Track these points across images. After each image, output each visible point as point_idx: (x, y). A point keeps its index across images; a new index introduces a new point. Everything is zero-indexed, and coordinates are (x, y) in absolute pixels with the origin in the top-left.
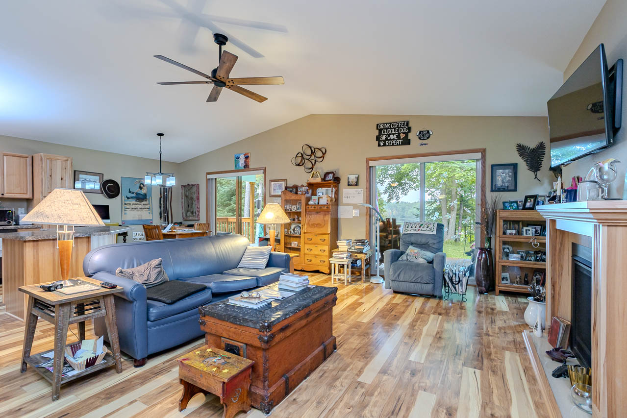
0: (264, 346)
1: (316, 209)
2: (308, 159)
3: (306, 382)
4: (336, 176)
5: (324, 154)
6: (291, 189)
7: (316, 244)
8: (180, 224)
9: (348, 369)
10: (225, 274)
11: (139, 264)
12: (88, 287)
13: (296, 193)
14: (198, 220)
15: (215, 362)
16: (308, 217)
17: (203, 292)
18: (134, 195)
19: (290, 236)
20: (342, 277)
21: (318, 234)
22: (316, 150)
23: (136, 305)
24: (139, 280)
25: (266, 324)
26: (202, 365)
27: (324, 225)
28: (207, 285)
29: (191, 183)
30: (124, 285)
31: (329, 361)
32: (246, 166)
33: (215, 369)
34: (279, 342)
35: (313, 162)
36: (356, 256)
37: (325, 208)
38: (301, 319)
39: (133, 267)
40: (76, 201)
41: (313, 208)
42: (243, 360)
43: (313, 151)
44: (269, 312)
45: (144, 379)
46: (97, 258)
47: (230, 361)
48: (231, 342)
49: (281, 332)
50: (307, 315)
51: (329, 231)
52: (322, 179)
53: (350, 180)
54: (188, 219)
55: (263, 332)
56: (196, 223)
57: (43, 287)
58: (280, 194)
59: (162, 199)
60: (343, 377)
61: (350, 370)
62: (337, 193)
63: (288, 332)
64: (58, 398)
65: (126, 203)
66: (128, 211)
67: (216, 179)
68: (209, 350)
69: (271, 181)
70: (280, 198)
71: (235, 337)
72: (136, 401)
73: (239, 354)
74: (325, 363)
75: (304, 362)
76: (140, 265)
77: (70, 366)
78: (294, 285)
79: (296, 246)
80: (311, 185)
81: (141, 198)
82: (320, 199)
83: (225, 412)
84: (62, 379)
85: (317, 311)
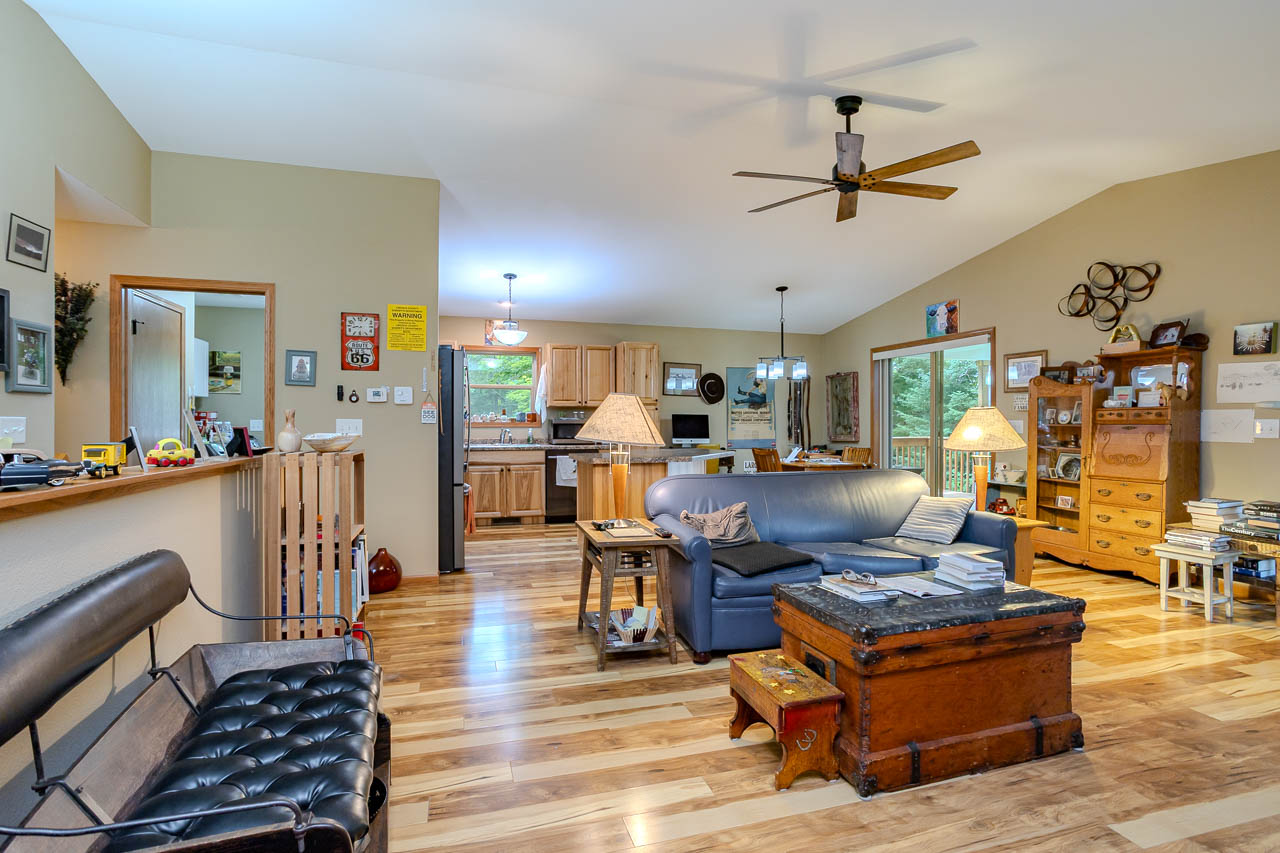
0: (860, 669)
1: (1124, 418)
2: (1106, 298)
3: (971, 779)
4: (1190, 331)
5: (1152, 279)
6: (1057, 373)
7: (1123, 507)
8: (823, 448)
9: (1096, 796)
10: (865, 544)
11: (716, 509)
12: (639, 532)
13: (1070, 382)
14: (856, 442)
15: (780, 675)
16: (1100, 439)
17: (805, 568)
18: (746, 397)
19: (1056, 483)
20: (1196, 599)
21: (1129, 479)
22: (1129, 272)
23: (697, 567)
24: (710, 534)
25: (864, 630)
26: (759, 673)
27: (1149, 457)
28: (814, 555)
29: (843, 370)
30: (682, 534)
31: (1051, 764)
32: (951, 329)
33: (773, 685)
34: (894, 673)
35: (1120, 302)
36: (1254, 548)
37: (1152, 417)
38: (959, 642)
39: (707, 512)
40: (629, 411)
41: (1114, 417)
42: (825, 686)
43: (1120, 276)
44: (882, 613)
45: (700, 681)
46: (661, 493)
47: (804, 680)
48: (815, 653)
49: (902, 654)
50: (979, 640)
51: (1164, 473)
52: (1142, 343)
53: (1244, 340)
54: (838, 439)
55: (859, 642)
56: (846, 448)
57: (594, 524)
58: (1027, 385)
59: (792, 402)
60: (1069, 804)
61: (1100, 800)
62: (1196, 376)
63: (921, 661)
64: (602, 669)
65: (735, 410)
66: (737, 425)
67: (890, 360)
68: (779, 657)
69: (1008, 357)
70: (1027, 396)
71: (819, 645)
72: (681, 704)
73: (823, 676)
74: (1035, 764)
75: (968, 737)
76: (718, 510)
77: (618, 635)
78: (964, 577)
79: (1068, 507)
80: (1108, 361)
81: (758, 402)
82: (1141, 394)
83: (784, 758)
84: (607, 647)
85: (1012, 640)
